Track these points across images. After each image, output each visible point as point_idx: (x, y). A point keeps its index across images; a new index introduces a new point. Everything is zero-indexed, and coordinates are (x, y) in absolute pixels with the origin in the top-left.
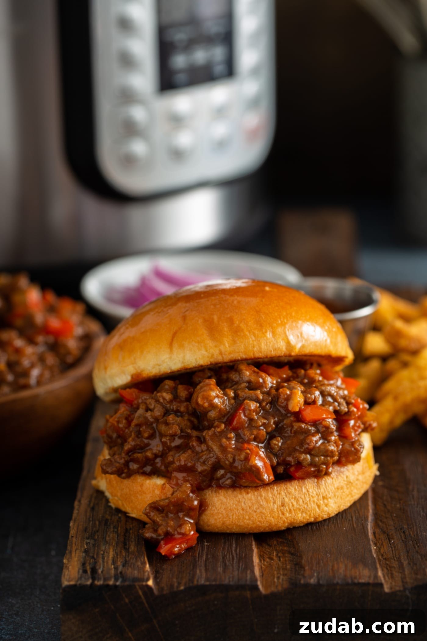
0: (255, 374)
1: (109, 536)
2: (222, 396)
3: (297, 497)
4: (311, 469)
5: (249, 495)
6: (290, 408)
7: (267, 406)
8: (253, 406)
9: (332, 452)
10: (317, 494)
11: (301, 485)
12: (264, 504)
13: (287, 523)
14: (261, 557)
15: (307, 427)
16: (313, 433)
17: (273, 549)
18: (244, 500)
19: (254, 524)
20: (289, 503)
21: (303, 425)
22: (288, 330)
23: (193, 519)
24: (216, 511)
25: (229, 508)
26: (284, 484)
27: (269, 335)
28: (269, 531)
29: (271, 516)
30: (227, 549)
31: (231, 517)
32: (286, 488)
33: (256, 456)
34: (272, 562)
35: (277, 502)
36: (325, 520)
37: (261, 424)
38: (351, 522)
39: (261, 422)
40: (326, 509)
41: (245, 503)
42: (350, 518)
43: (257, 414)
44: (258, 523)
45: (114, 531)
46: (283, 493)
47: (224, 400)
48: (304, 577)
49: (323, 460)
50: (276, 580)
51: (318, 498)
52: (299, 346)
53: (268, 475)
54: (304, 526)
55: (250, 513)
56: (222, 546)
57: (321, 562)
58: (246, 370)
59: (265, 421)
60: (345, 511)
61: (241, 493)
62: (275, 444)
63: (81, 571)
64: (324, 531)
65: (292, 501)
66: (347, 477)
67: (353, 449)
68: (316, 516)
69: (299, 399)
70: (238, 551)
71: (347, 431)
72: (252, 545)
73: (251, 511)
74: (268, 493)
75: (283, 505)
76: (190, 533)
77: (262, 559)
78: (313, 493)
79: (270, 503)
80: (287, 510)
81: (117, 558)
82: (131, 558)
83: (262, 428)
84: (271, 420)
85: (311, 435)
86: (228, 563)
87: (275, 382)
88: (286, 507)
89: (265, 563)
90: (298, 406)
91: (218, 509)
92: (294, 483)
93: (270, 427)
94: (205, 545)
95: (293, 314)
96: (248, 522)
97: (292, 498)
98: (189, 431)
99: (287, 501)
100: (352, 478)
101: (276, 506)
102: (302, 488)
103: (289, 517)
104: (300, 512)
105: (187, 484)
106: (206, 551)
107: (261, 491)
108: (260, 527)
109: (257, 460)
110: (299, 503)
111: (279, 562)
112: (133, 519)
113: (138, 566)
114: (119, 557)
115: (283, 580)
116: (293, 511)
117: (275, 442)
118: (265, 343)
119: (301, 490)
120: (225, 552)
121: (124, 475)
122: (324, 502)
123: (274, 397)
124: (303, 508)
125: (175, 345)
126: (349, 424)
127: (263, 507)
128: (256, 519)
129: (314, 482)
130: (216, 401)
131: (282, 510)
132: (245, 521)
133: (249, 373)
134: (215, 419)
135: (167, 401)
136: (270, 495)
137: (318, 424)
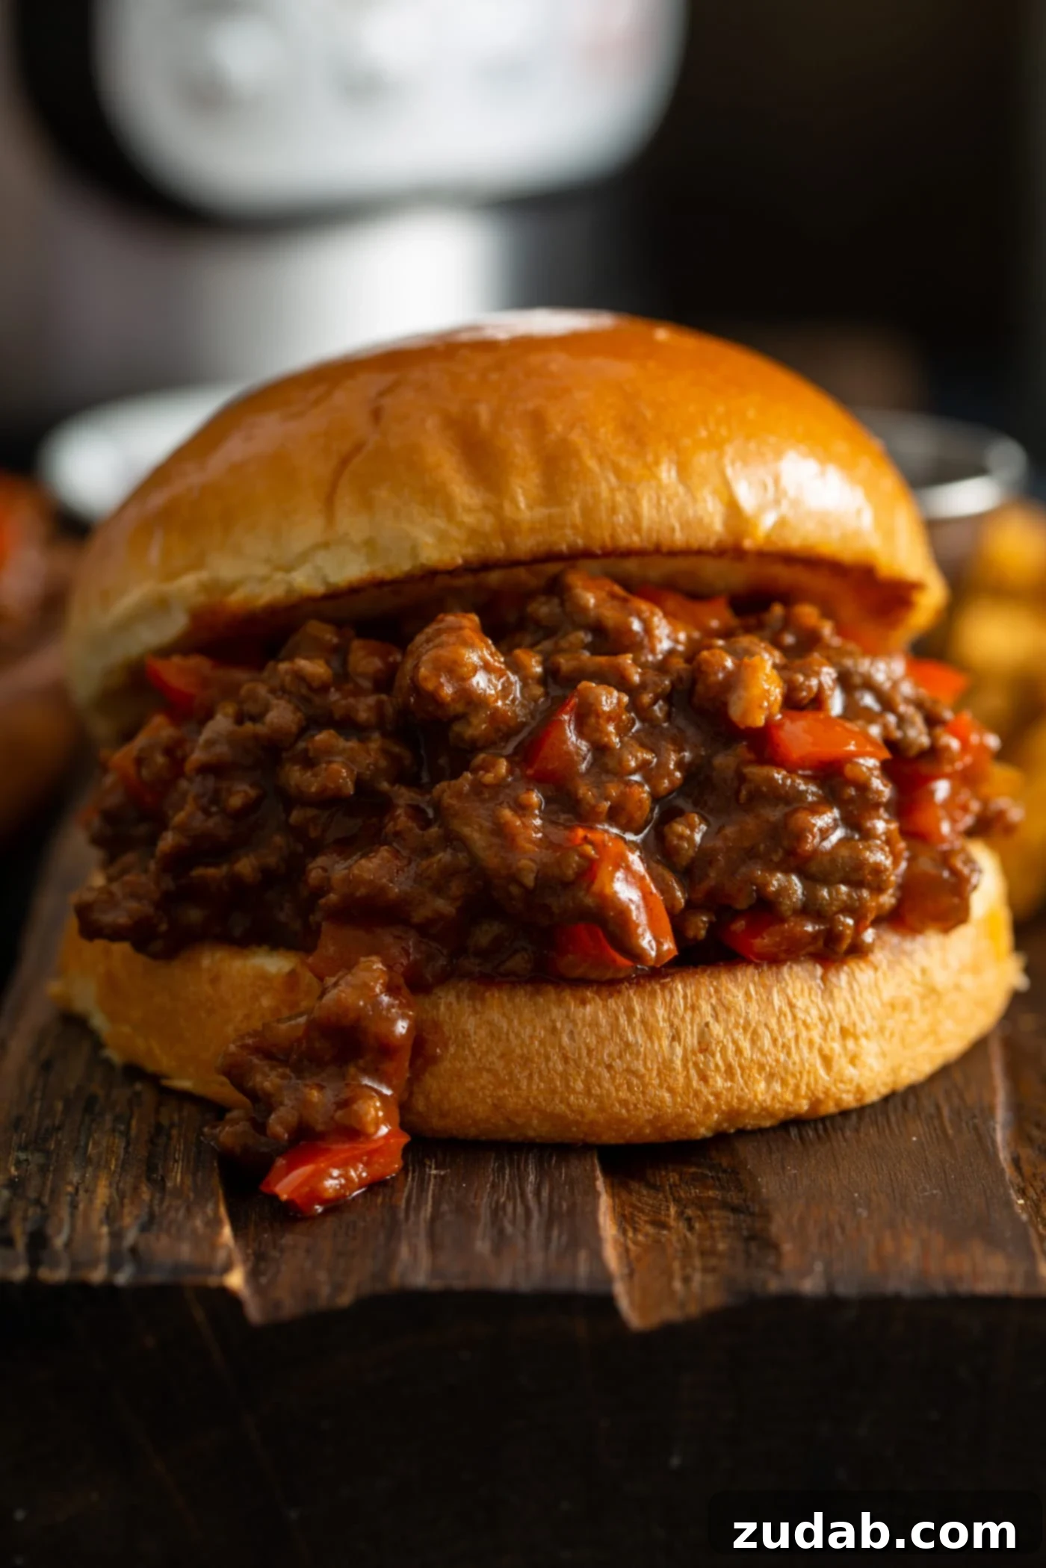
0: (616, 603)
1: (96, 1144)
2: (503, 666)
3: (753, 1024)
4: (804, 926)
5: (589, 1009)
6: (735, 712)
7: (656, 708)
8: (609, 700)
9: (877, 870)
10: (821, 1019)
11: (768, 983)
12: (640, 1041)
13: (717, 1112)
14: (625, 1220)
15: (793, 782)
16: (812, 803)
17: (666, 1197)
18: (569, 1026)
19: (601, 1109)
20: (725, 1041)
21: (778, 776)
22: (733, 463)
23: (390, 1086)
24: (472, 1064)
25: (518, 1051)
26: (709, 977)
27: (667, 473)
28: (654, 1138)
29: (661, 1086)
30: (505, 1187)
31: (524, 1084)
32: (717, 991)
33: (617, 867)
34: (664, 1235)
35: (683, 1036)
36: (845, 1113)
37: (633, 764)
38: (936, 1123)
39: (637, 758)
40: (850, 1071)
41: (571, 1034)
42: (932, 1110)
43: (622, 731)
45: (113, 1130)
46: (706, 1008)
47: (506, 685)
48: (777, 1270)
49: (845, 897)
50: (677, 1285)
51: (825, 1033)
52: (768, 521)
53: (656, 938)
54: (772, 1129)
55: (590, 1073)
56: (491, 1178)
57: (837, 1231)
58: (587, 589)
59: (648, 756)
60: (913, 1089)
61: (560, 1002)
62: (681, 837)
64: (844, 1144)
65: (738, 1034)
66: (924, 971)
67: (946, 874)
68: (816, 1093)
69: (766, 687)
70: (545, 1194)
71: (923, 820)
72: (595, 1179)
73: (593, 1065)
74: (652, 1004)
75: (704, 1046)
76: (377, 1128)
77: (628, 1227)
78: (807, 1011)
79: (659, 1039)
80: (717, 1066)
81: (122, 1205)
82: (169, 1208)
83: (636, 778)
84: (669, 755)
85: (805, 809)
86: (509, 1229)
87: (682, 636)
88: (713, 1055)
89: (640, 1238)
90: (761, 707)
91: (478, 1055)
92: (744, 975)
93: (663, 777)
94: (430, 1175)
95: (751, 414)
96: (581, 1102)
97: (737, 1025)
98: (385, 786)
99: (718, 1035)
100: (941, 978)
101: (679, 1051)
102: (770, 993)
103: (724, 1092)
104: (763, 1075)
105: (374, 963)
106: (434, 1191)
107: (629, 995)
108: (623, 1121)
109: (618, 879)
110: (759, 1044)
111: (688, 1235)
112: (184, 1096)
113: (194, 1231)
114: (127, 1201)
115: (703, 1284)
116: (739, 1072)
117: (680, 828)
118: (655, 501)
119: (768, 998)
120: (498, 1198)
121: (158, 945)
122: (844, 1047)
123: (680, 679)
124: (774, 1064)
125: (346, 500)
126: (932, 793)
127: (635, 1051)
128: (609, 1095)
129: (813, 977)
130: (480, 681)
131: (701, 1066)
132: (572, 1098)
133: (596, 598)
134: (474, 747)
135: (310, 688)
136: (661, 1012)
137: (830, 773)
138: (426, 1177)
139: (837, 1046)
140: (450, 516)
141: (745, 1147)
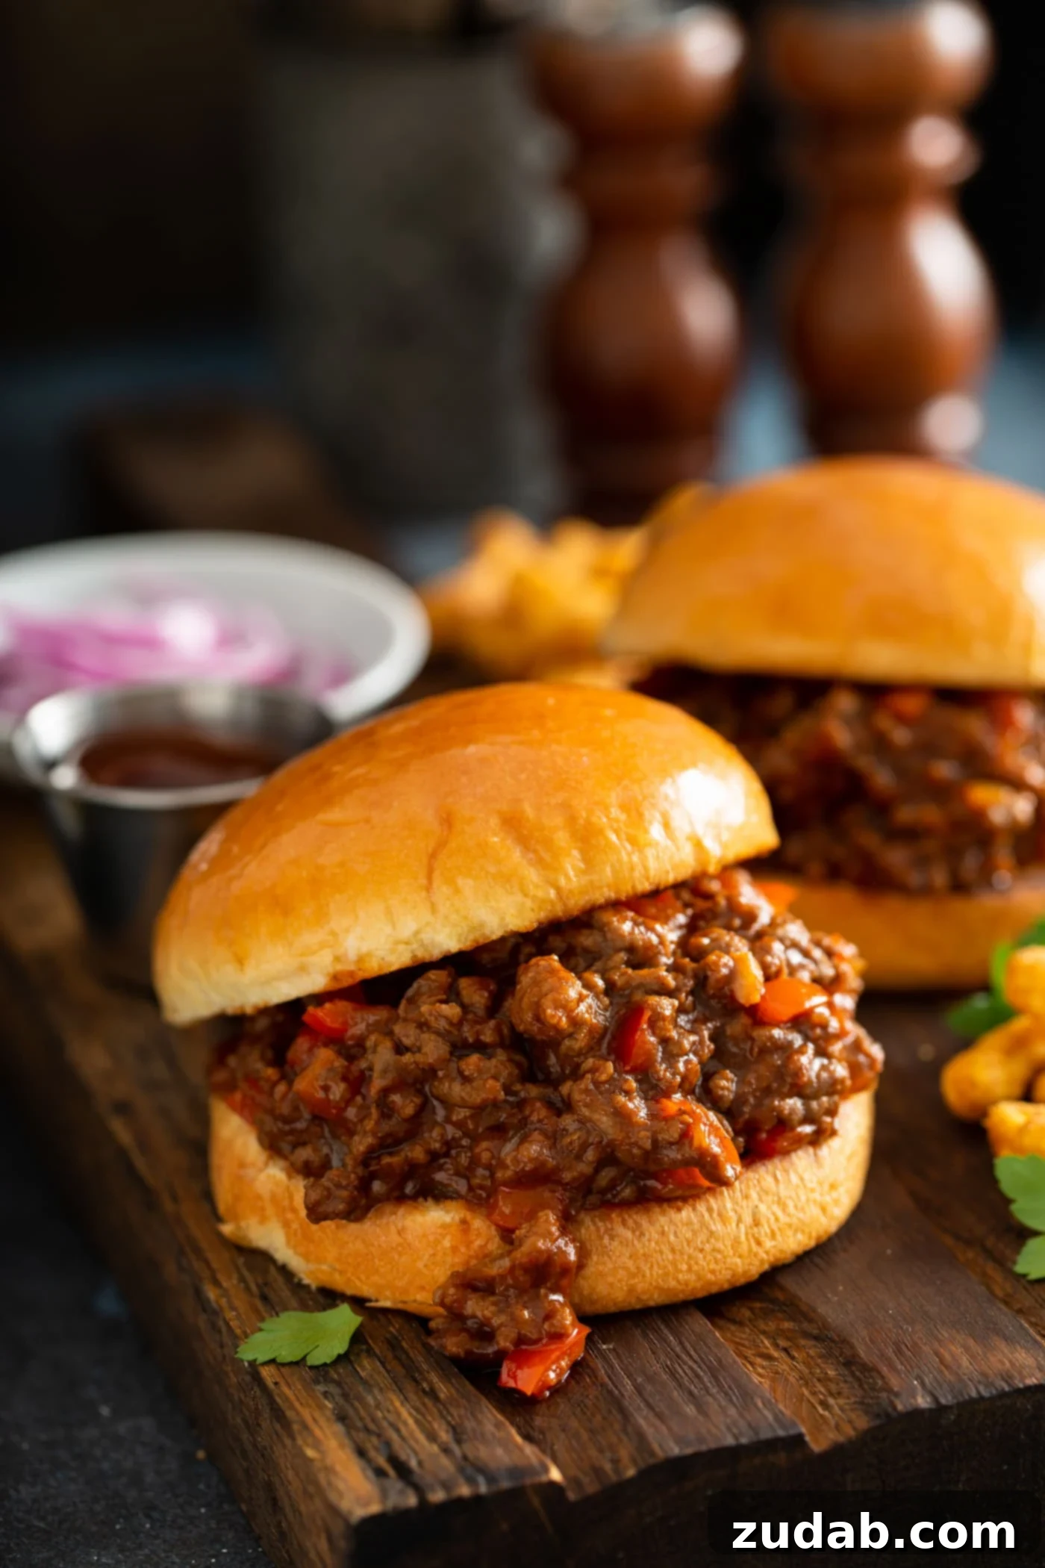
0: (639, 927)
2: (586, 991)
3: (783, 1200)
4: (805, 1129)
5: (684, 1214)
6: (740, 996)
8: (667, 1006)
10: (818, 1183)
12: (719, 1229)
15: (785, 1035)
16: (798, 1047)
17: (752, 1330)
18: (673, 1228)
19: (699, 1278)
20: (768, 1215)
21: (775, 1033)
23: (561, 1294)
24: (610, 1265)
25: (641, 1251)
29: (734, 1255)
30: (662, 1351)
31: (648, 1275)
33: (698, 1124)
34: (777, 1366)
35: (743, 1218)
37: (687, 1046)
39: (688, 1042)
40: (833, 1210)
41: (675, 1234)
43: (676, 1026)
44: (711, 1277)
46: (754, 1195)
48: (892, 1392)
49: (825, 1104)
50: (819, 1411)
55: (690, 1257)
56: (646, 1345)
59: (694, 1039)
61: (663, 1213)
62: (723, 1088)
63: (370, 1474)
65: (775, 1208)
69: (752, 971)
70: (692, 1353)
72: (712, 1332)
73: (691, 1251)
74: (723, 1201)
75: (756, 1222)
76: (569, 1330)
78: (811, 1181)
79: (730, 1224)
80: (766, 1234)
81: (428, 1421)
82: (460, 1418)
83: (690, 1056)
84: (703, 1033)
85: (795, 1052)
86: (693, 1389)
88: (763, 1226)
90: (755, 988)
91: (614, 1258)
93: (704, 1051)
94: (604, 1350)
96: (686, 1277)
97: (773, 1202)
98: (521, 1088)
99: (763, 1212)
101: (742, 1229)
102: (788, 1174)
103: (771, 1249)
104: (792, 1231)
105: (548, 1214)
106: (619, 1366)
109: (706, 1134)
110: (787, 1211)
111: (796, 1364)
113: (494, 1435)
114: (428, 1418)
115: (842, 1409)
116: (778, 1233)
117: (720, 1082)
118: (655, 855)
119: (787, 1177)
120: (665, 1362)
122: (831, 1197)
123: (693, 976)
124: (797, 1222)
125: (440, 889)
127: (716, 1235)
128: (703, 1269)
130: (581, 1008)
131: (756, 1235)
132: (680, 1276)
133: (628, 927)
134: (584, 1054)
135: (449, 1025)
136: (729, 1205)
137: (802, 1021)
138: (603, 1352)
139: (828, 1199)
140: (524, 893)
141: (789, 1282)
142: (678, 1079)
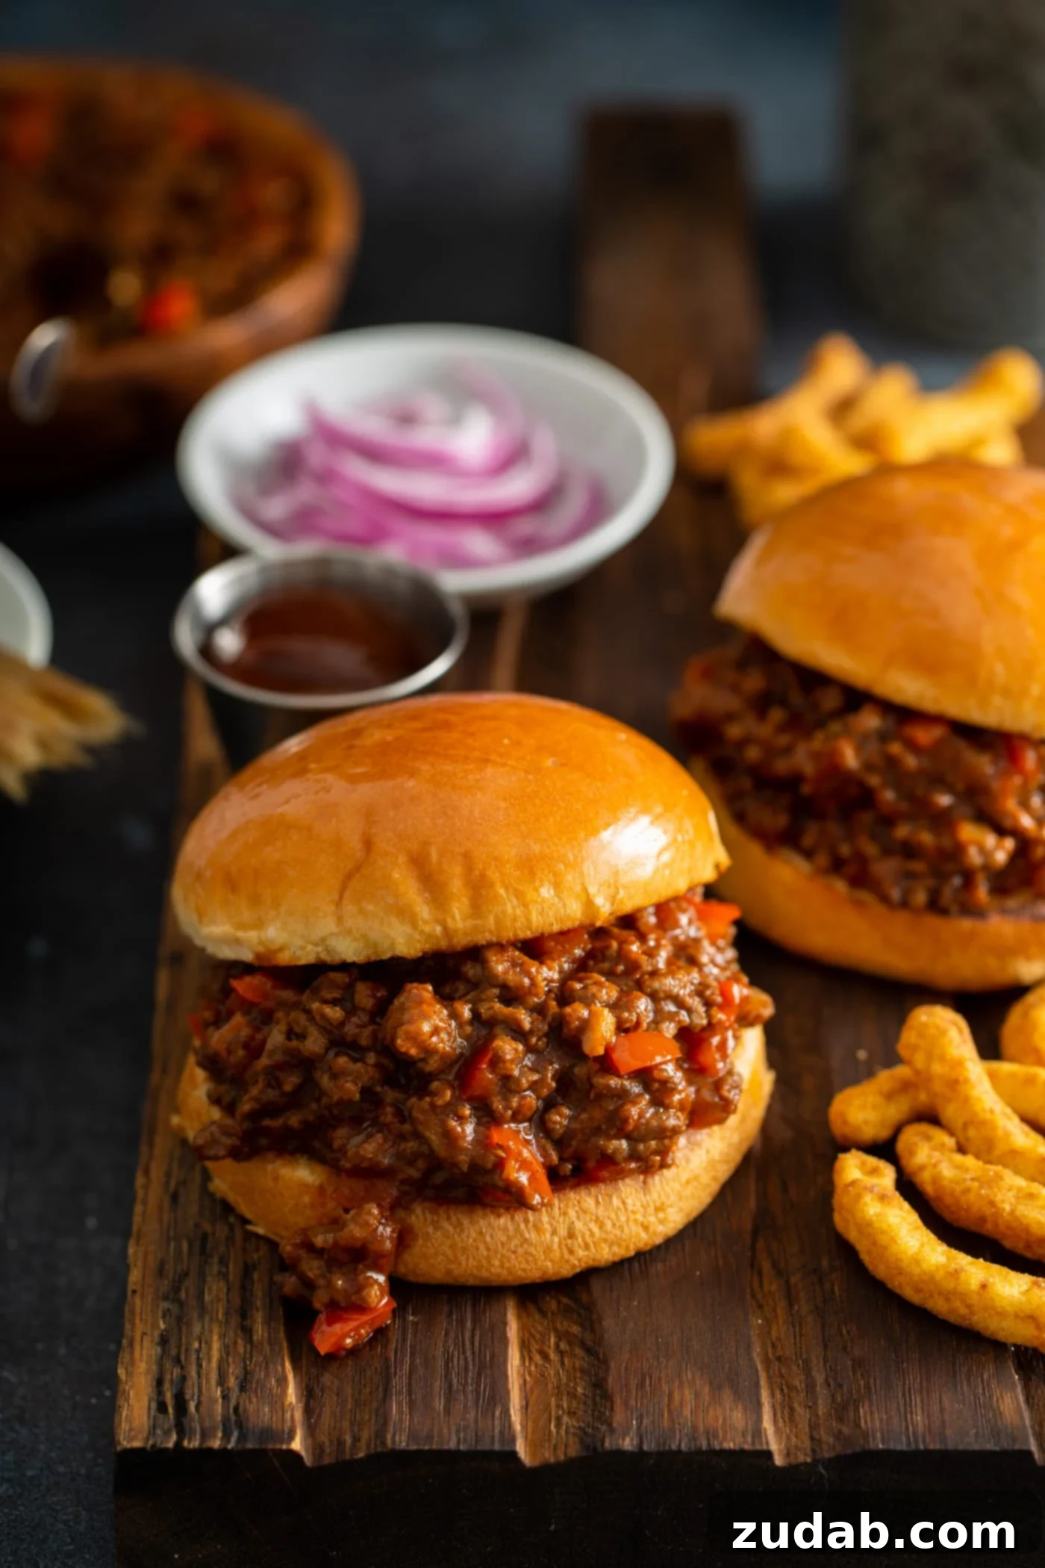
0: (515, 966)
1: (210, 1291)
2: (447, 1023)
3: (601, 1218)
4: (630, 1164)
5: (502, 1221)
6: (587, 1048)
7: (540, 1043)
8: (511, 1049)
9: (674, 1129)
10: (642, 1206)
11: (610, 1192)
12: (533, 1236)
14: (524, 1347)
15: (622, 1084)
16: (634, 1096)
17: (549, 1325)
18: (490, 1231)
19: (510, 1272)
20: (584, 1230)
21: (613, 1081)
23: (383, 1271)
24: (432, 1250)
25: (460, 1245)
26: (575, 1193)
29: (545, 1259)
30: (453, 1335)
31: (464, 1263)
32: (579, 1202)
33: (517, 1161)
34: (547, 1368)
35: (558, 1230)
37: (526, 1084)
39: (528, 1079)
40: (659, 1227)
41: (492, 1237)
42: (711, 1237)
43: (520, 1062)
44: (520, 1272)
45: (219, 1273)
46: (572, 1213)
47: (450, 1033)
48: (611, 1427)
49: (654, 1147)
50: (553, 1427)
51: (645, 1213)
53: (541, 1196)
55: (503, 1256)
56: (445, 1325)
57: (648, 1382)
58: (498, 961)
59: (535, 1076)
61: (484, 1216)
62: (555, 1123)
63: (154, 1405)
64: (656, 1277)
65: (591, 1225)
66: (708, 1151)
67: (717, 1099)
69: (605, 1028)
70: (477, 1343)
71: (705, 1058)
72: (506, 1324)
73: (505, 1251)
74: (539, 1216)
75: (571, 1235)
76: (379, 1303)
77: (526, 1355)
78: (634, 1205)
79: (544, 1234)
80: (579, 1246)
81: (228, 1362)
82: (256, 1364)
83: (528, 1093)
84: (548, 1072)
85: (630, 1099)
86: (455, 1383)
87: (556, 975)
88: (577, 1239)
89: (533, 1368)
90: (602, 1042)
91: (436, 1245)
92: (595, 1190)
93: (544, 1088)
94: (408, 1322)
96: (498, 1270)
97: (591, 1220)
98: (379, 1089)
99: (579, 1228)
100: (718, 1148)
101: (556, 1239)
102: (611, 1197)
103: (584, 1257)
104: (607, 1244)
105: (372, 1207)
106: (411, 1342)
109: (517, 1170)
110: (604, 1228)
111: (561, 1371)
112: (260, 1238)
113: (271, 1391)
114: (230, 1358)
115: (567, 1431)
116: (592, 1245)
117: (555, 1116)
118: (540, 910)
119: (610, 1201)
120: (449, 1347)
122: (657, 1217)
123: (553, 1019)
124: (613, 1237)
125: (349, 908)
126: (709, 1045)
127: (530, 1242)
128: (514, 1266)
129: (638, 1183)
130: (434, 1040)
131: (570, 1245)
132: (493, 1269)
133: (503, 967)
134: (430, 1077)
135: (331, 1024)
137: (645, 1076)
139: (652, 1219)
140: (415, 926)
141: (597, 1285)
142: (510, 1113)
